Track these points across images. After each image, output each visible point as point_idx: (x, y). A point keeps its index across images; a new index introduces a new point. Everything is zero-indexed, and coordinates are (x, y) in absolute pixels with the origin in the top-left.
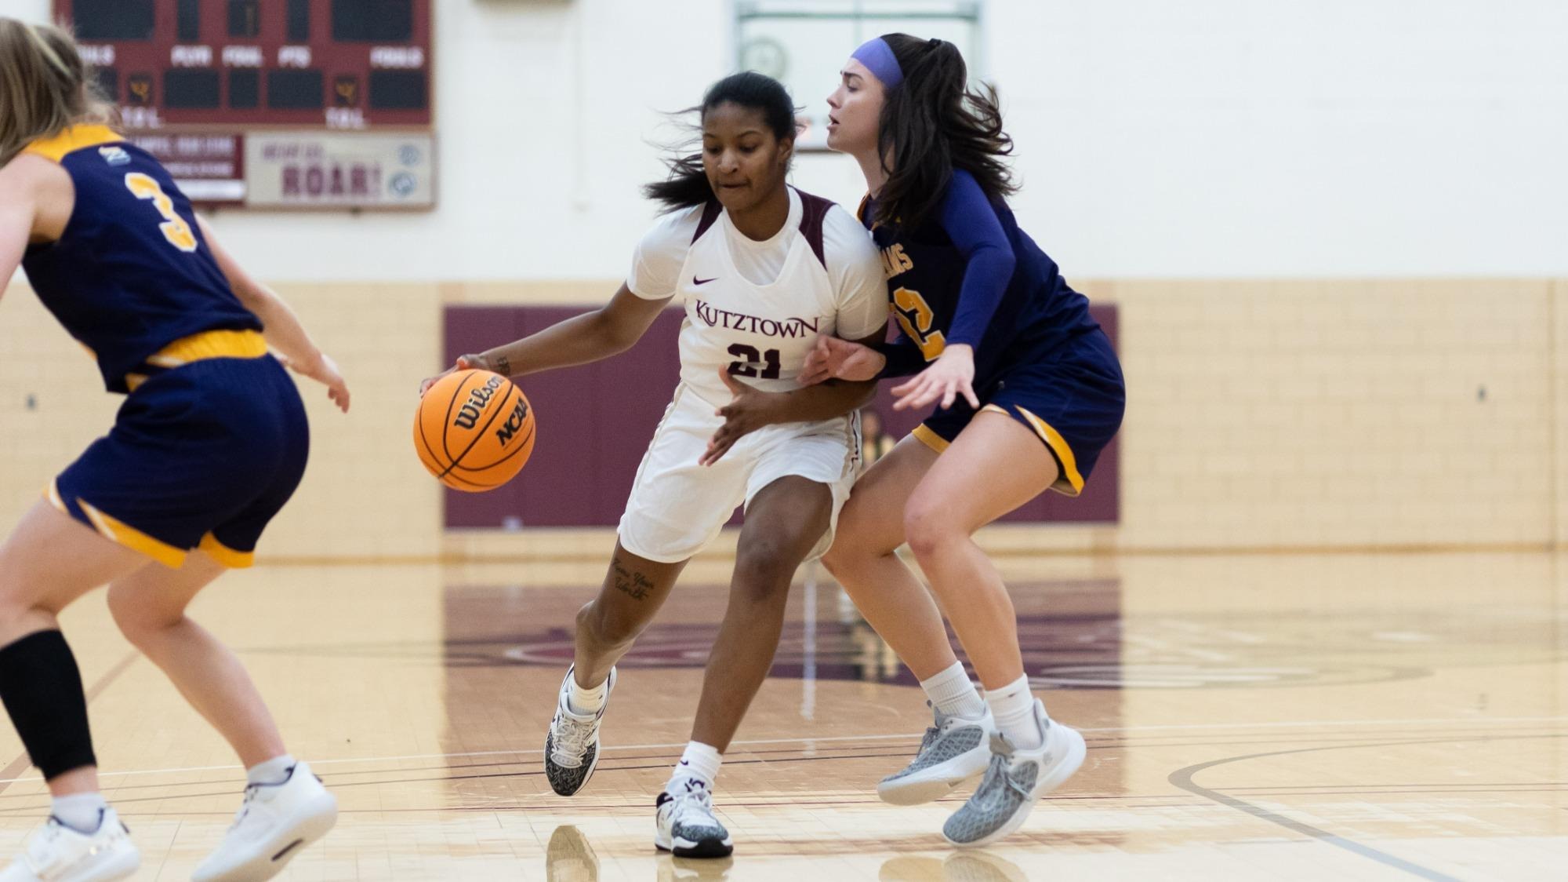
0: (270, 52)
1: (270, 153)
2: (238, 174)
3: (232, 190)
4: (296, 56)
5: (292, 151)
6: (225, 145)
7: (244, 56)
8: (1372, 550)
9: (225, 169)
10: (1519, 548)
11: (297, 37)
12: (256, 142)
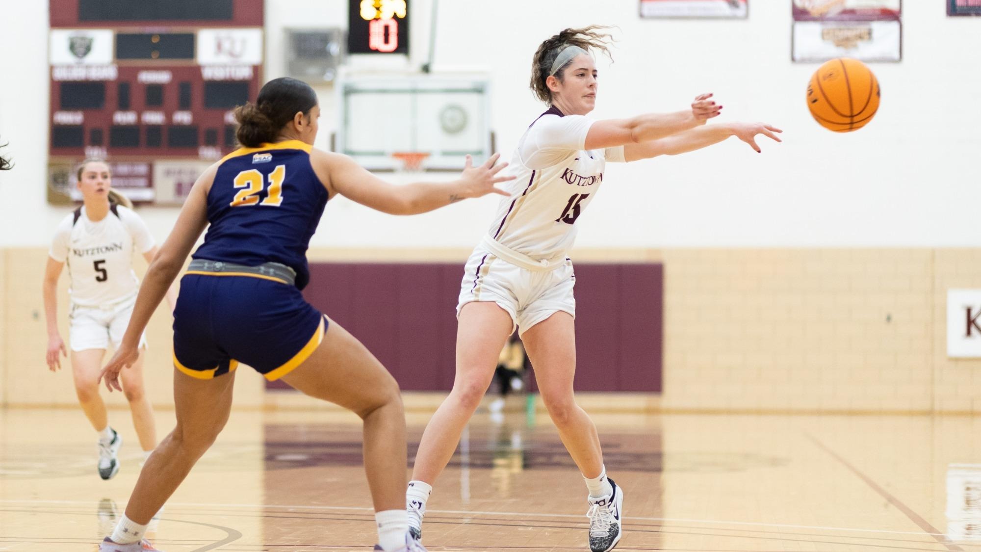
0: (169, 116)
1: (168, 173)
2: (150, 184)
3: (146, 194)
4: (183, 117)
5: (180, 172)
6: (142, 169)
7: (154, 118)
8: (819, 413)
9: (142, 182)
10: (911, 413)
11: (184, 105)
12: (161, 167)
